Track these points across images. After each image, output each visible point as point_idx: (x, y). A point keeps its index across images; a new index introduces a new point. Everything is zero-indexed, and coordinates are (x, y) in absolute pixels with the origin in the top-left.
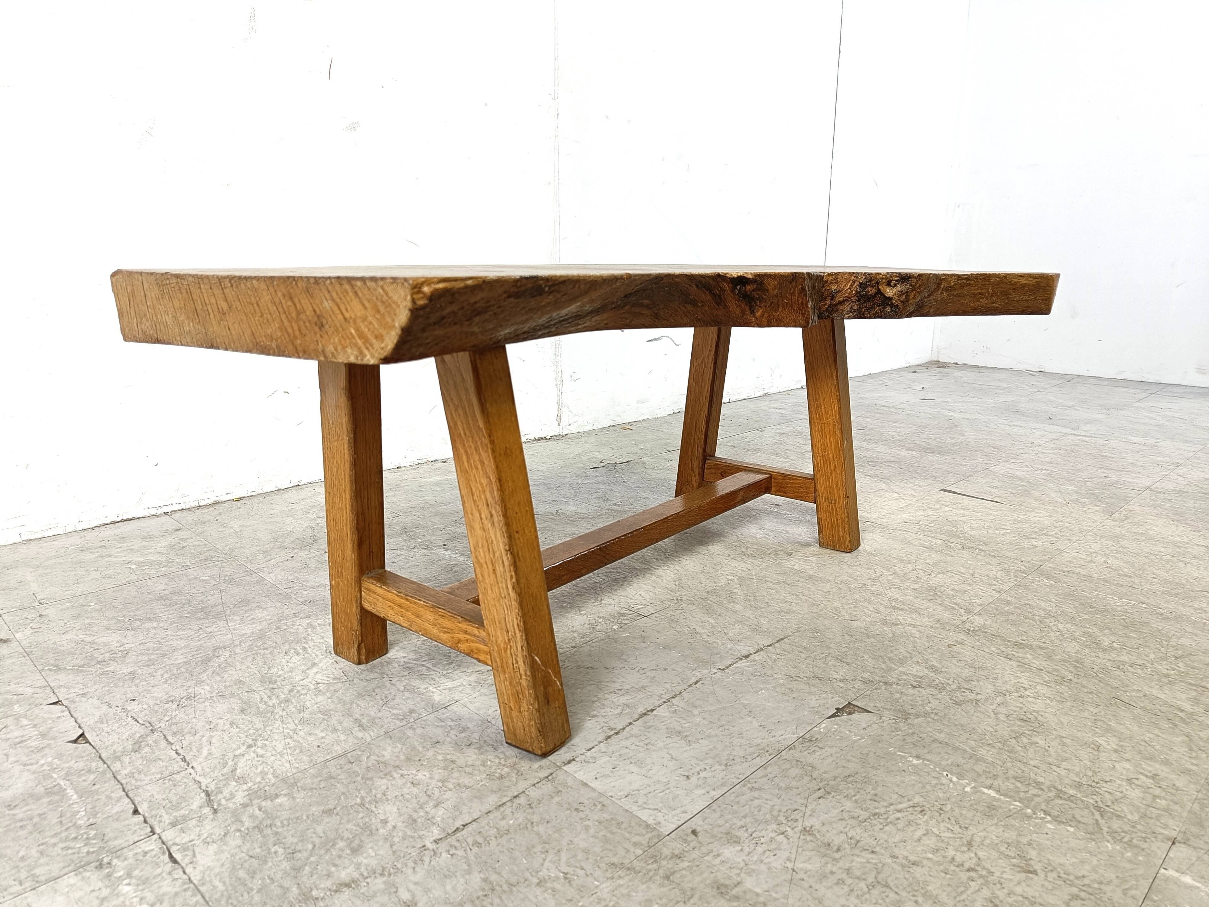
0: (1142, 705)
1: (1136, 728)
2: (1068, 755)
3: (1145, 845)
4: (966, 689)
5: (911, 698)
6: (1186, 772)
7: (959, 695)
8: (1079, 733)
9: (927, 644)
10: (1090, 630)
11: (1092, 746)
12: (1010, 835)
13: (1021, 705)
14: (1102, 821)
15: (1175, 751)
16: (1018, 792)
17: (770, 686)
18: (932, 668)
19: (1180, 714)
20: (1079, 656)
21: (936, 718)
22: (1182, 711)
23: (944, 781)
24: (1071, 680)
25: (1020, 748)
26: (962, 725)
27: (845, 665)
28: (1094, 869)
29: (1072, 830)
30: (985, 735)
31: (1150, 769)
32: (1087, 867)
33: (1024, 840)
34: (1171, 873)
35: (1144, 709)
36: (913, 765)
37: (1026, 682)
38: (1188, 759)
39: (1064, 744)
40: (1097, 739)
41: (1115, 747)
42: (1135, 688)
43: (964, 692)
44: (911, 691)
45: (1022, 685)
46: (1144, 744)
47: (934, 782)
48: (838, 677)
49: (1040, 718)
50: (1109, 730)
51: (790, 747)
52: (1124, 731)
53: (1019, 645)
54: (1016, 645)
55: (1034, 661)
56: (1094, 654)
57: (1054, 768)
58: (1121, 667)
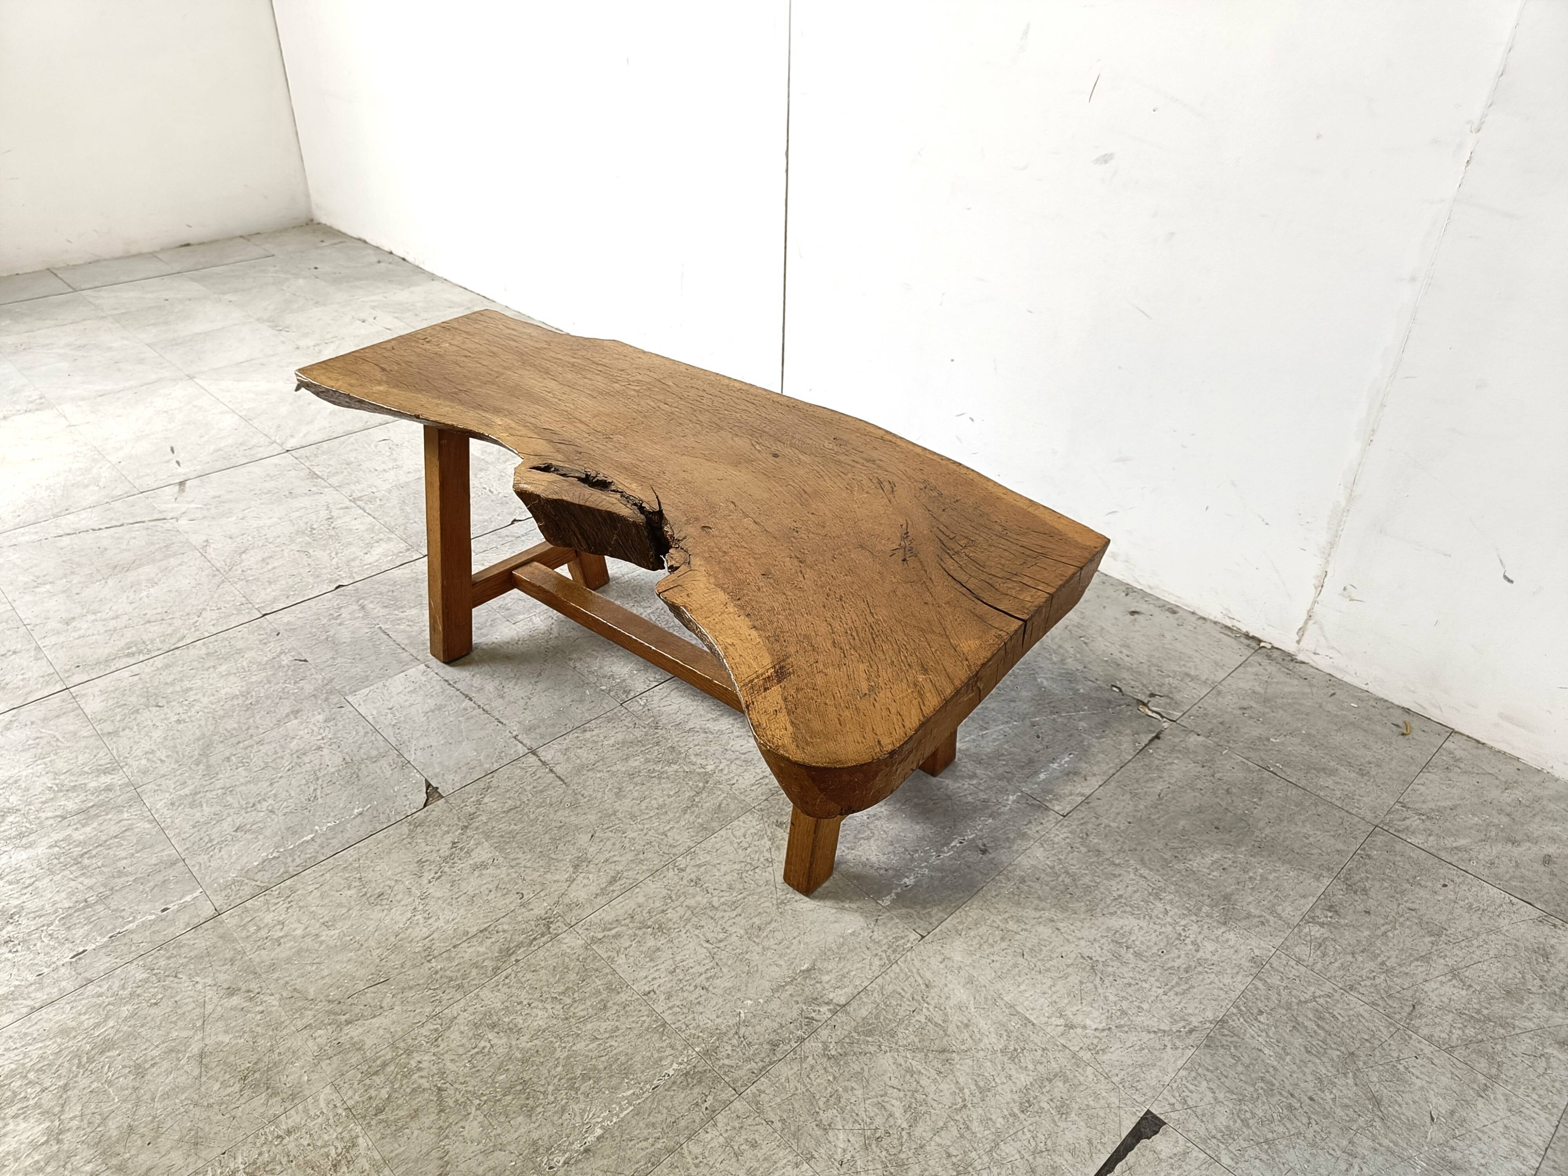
0: (368, 995)
1: (338, 967)
2: (326, 901)
3: (223, 894)
4: (440, 877)
5: (438, 835)
6: (273, 967)
7: (432, 867)
8: (349, 924)
9: (528, 878)
10: (525, 1038)
11: (330, 923)
12: (268, 832)
13: (402, 903)
14: (254, 883)
15: (299, 977)
16: (302, 852)
17: (482, 758)
18: (483, 866)
19: (343, 1018)
20: (472, 995)
21: (405, 842)
22: (348, 1022)
23: (330, 819)
24: (429, 961)
25: (347, 875)
26: (389, 853)
27: (505, 809)
28: (221, 858)
29: (256, 864)
30: (372, 862)
31: (288, 945)
32: (225, 856)
33: (260, 837)
34: (197, 893)
35: (362, 992)
36: (353, 808)
37: (437, 924)
38: (287, 979)
39: (340, 905)
40: (338, 931)
41: (322, 938)
42: (397, 1008)
43: (436, 873)
44: (448, 839)
45: (433, 919)
46: (317, 960)
47: (332, 814)
48: (486, 800)
49: (379, 907)
50: (345, 947)
51: (400, 755)
52: (339, 957)
53: (507, 953)
54: (508, 949)
55: (472, 949)
56: (471, 1010)
57: (318, 886)
58: (439, 1021)
